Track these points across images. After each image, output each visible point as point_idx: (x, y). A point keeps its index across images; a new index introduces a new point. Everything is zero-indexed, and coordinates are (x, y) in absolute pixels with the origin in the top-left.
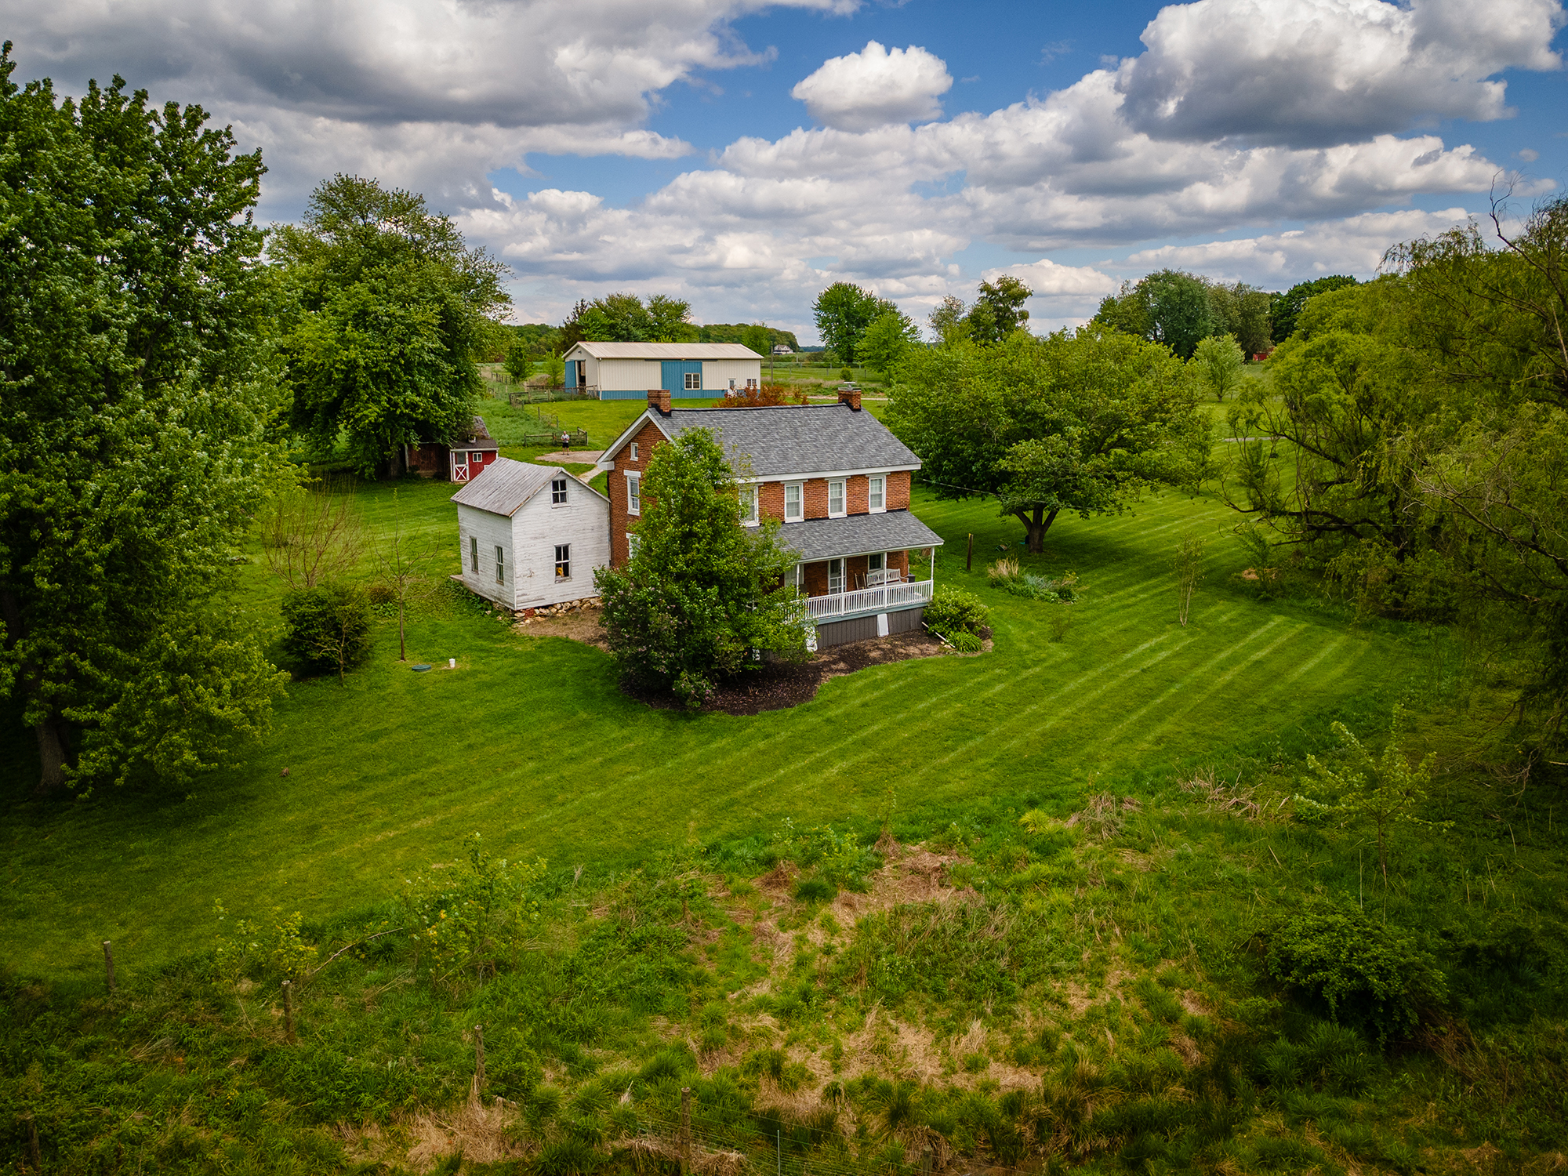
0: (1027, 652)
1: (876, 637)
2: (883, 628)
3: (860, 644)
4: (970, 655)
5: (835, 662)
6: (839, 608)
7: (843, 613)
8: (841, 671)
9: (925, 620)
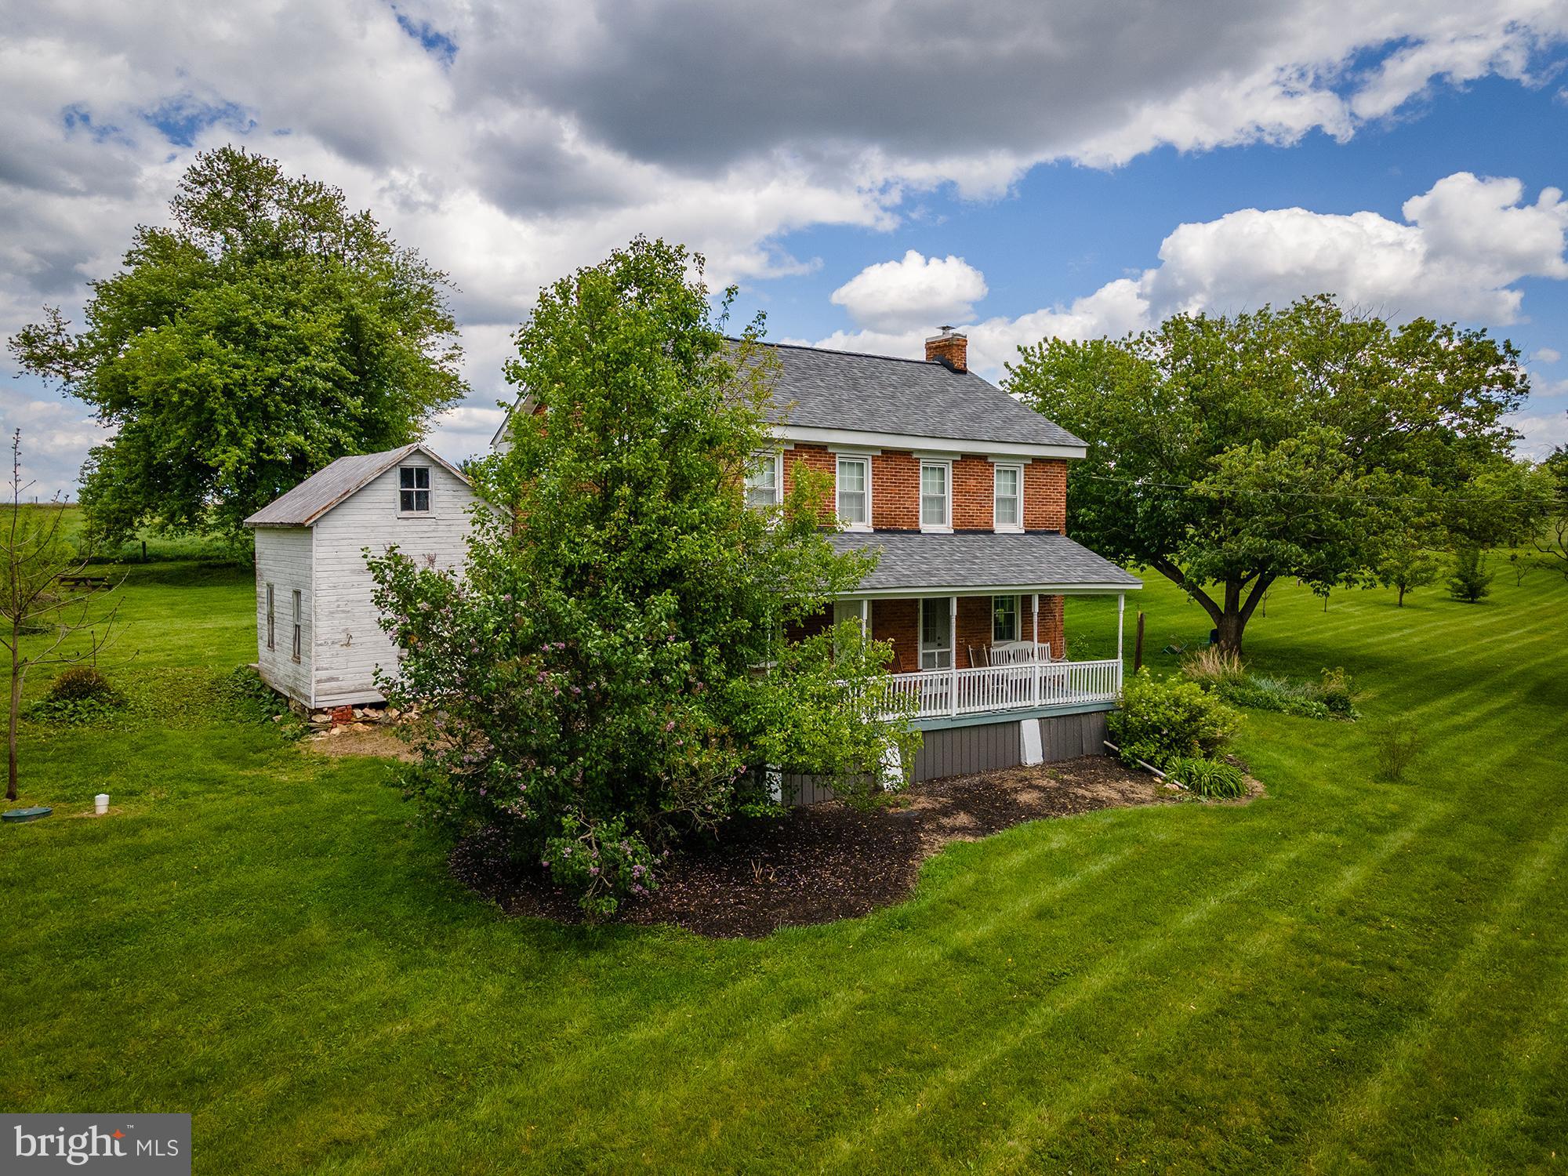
1: (1020, 766)
2: (1032, 750)
3: (994, 777)
4: (1227, 803)
5: (946, 812)
6: (946, 702)
7: (954, 711)
8: (964, 830)
9: (1111, 736)
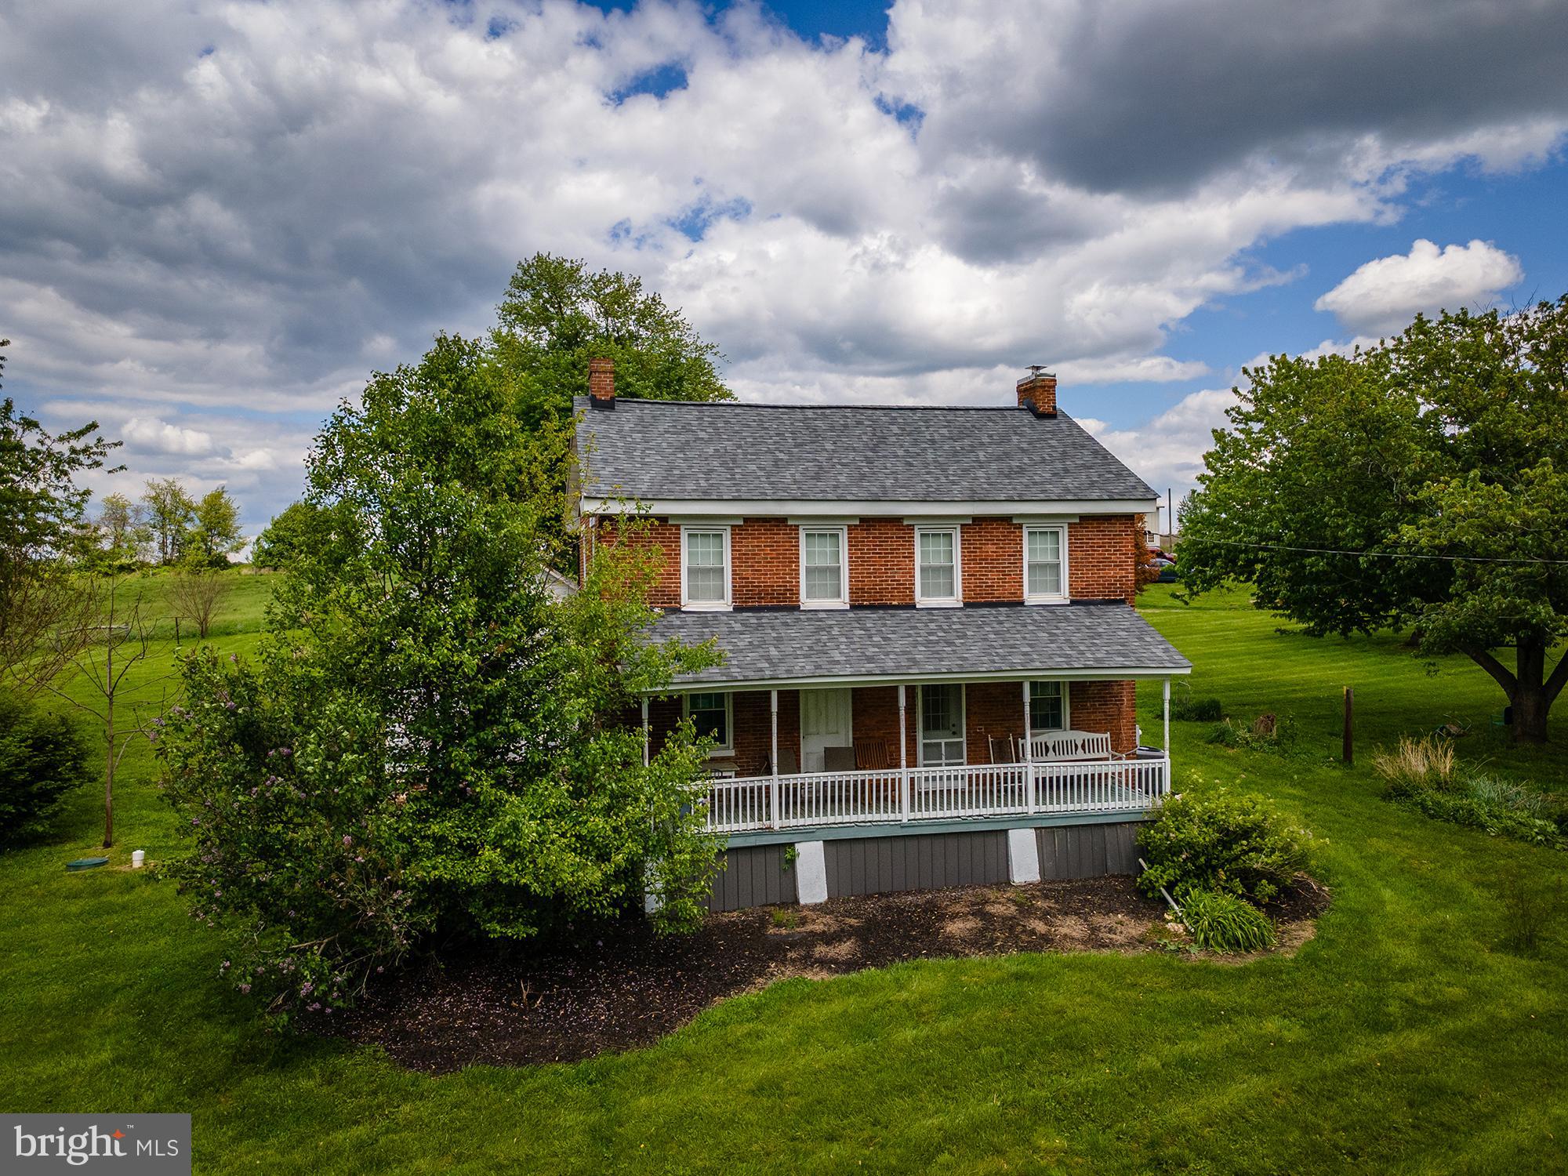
0: (1404, 974)
1: (1006, 883)
2: (1024, 865)
4: (1222, 958)
6: (895, 804)
9: (1148, 853)
